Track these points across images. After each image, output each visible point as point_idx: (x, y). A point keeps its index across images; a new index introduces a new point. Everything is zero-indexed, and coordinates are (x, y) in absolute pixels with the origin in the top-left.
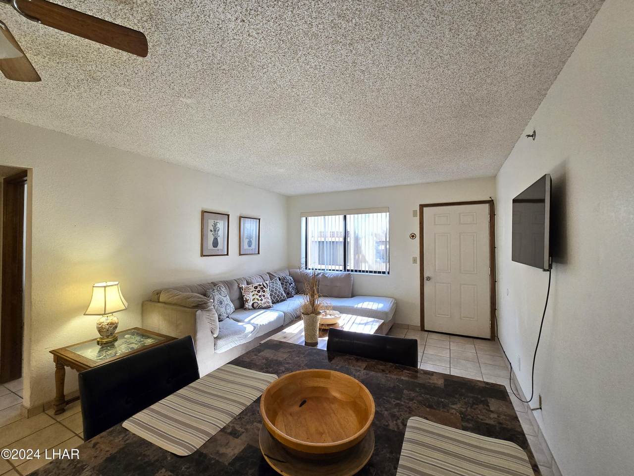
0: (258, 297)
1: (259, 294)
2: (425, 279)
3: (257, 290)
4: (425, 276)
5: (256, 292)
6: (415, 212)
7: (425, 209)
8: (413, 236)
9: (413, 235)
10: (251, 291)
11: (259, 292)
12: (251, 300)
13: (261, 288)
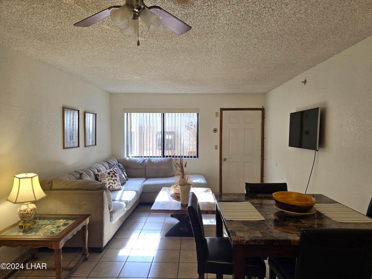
0: (112, 181)
1: (113, 179)
2: (223, 160)
3: (110, 175)
4: (223, 158)
5: (110, 178)
6: (217, 113)
7: (223, 112)
8: (215, 131)
9: (215, 129)
10: (106, 176)
11: (112, 177)
12: (108, 184)
13: (113, 174)
